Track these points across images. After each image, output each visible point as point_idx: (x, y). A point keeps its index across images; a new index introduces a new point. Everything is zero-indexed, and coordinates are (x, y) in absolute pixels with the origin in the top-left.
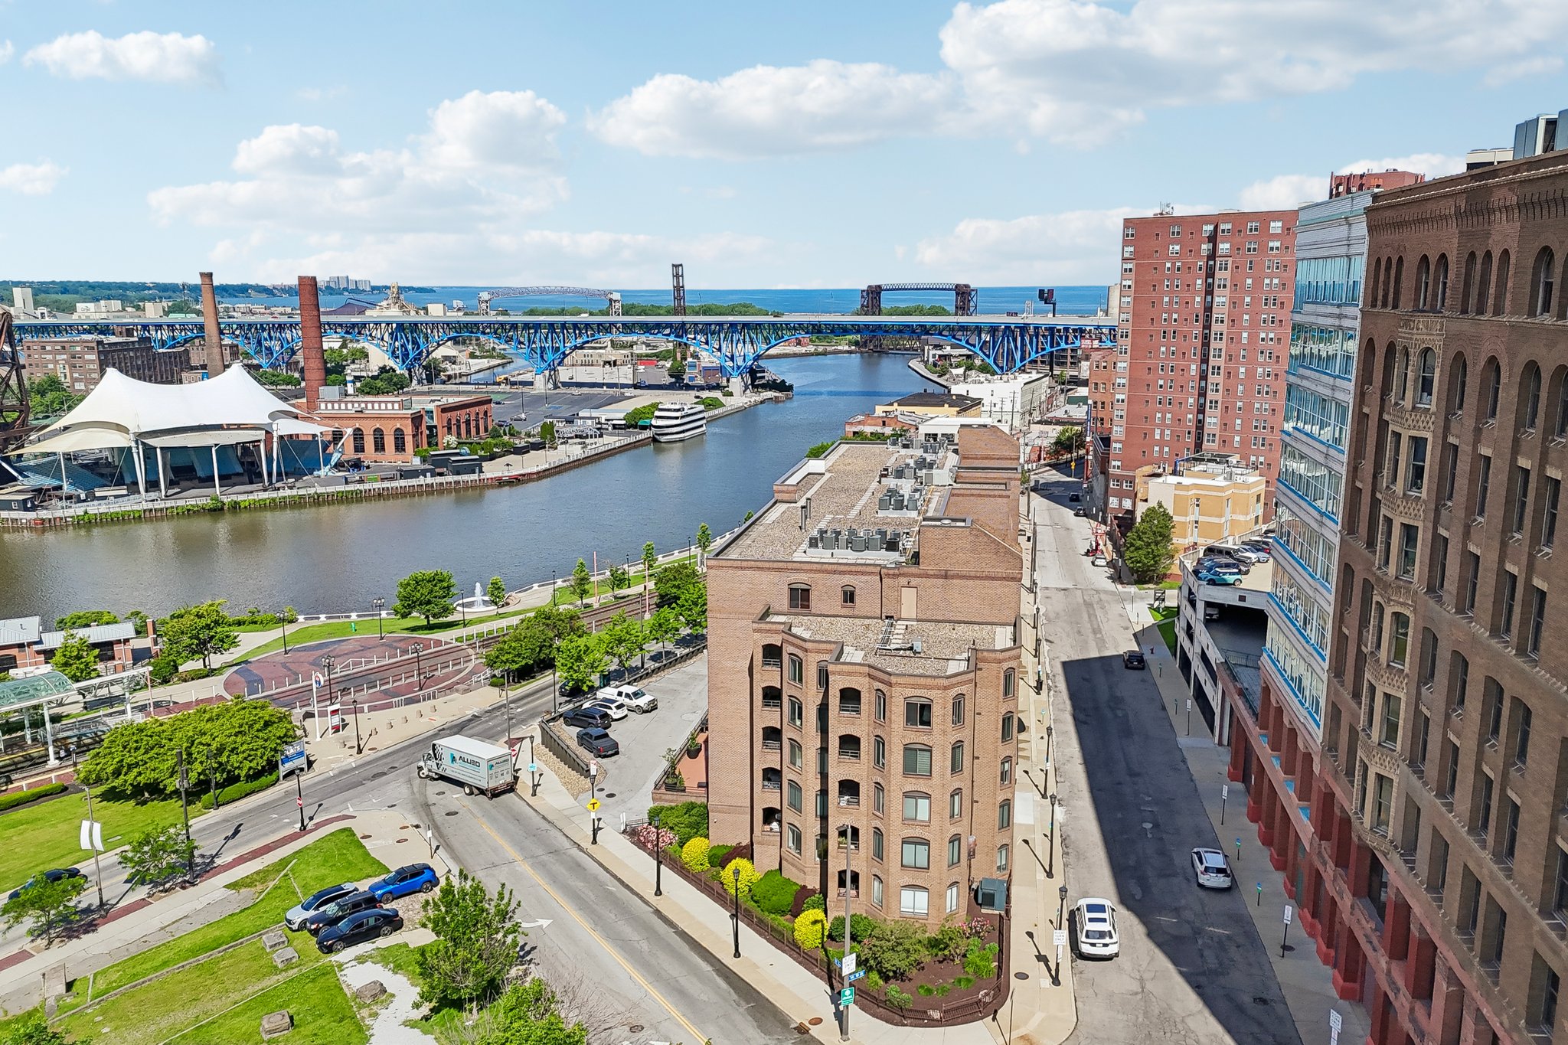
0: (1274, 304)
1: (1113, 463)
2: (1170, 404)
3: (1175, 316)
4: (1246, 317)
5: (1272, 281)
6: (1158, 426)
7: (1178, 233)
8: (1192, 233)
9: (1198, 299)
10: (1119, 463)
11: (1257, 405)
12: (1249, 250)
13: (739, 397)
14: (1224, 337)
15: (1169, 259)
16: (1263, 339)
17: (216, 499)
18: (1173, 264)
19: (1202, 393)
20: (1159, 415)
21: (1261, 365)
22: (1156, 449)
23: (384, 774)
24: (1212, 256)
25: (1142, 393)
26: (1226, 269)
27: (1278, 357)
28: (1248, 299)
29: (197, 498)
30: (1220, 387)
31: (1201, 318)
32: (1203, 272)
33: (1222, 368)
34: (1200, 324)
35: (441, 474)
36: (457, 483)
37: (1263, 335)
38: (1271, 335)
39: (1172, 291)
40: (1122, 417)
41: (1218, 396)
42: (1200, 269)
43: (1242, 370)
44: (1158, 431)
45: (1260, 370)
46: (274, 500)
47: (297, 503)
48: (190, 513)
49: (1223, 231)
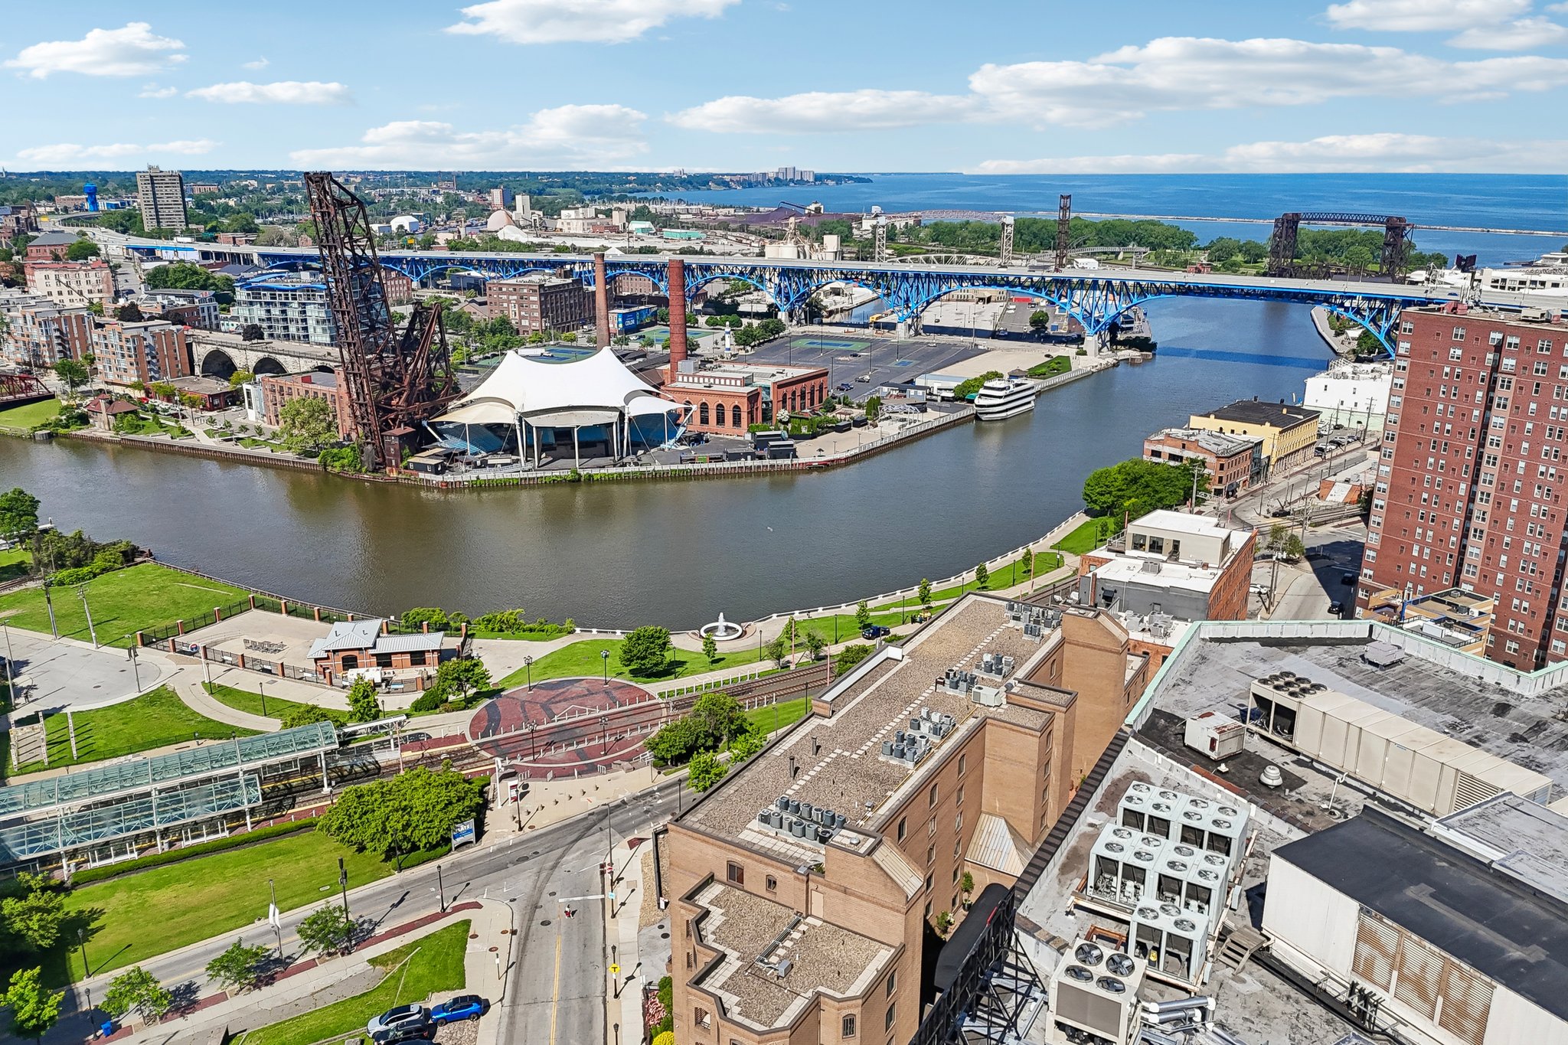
0: (1559, 437)
1: (1365, 571)
2: (1433, 521)
3: (1448, 427)
4: (1525, 445)
5: (1559, 410)
6: (1417, 541)
7: (1462, 336)
8: (1477, 339)
9: (1476, 413)
10: (1371, 573)
11: (1527, 545)
12: (1537, 371)
13: (1092, 357)
14: (1498, 462)
15: (1448, 363)
16: (1542, 474)
17: (575, 472)
18: (1452, 370)
19: (1468, 517)
20: (1419, 531)
21: (1536, 501)
22: (1413, 566)
23: (526, 858)
24: (1495, 368)
25: (1404, 503)
26: (1508, 387)
27: (1557, 497)
28: (1529, 426)
29: (562, 470)
30: (1487, 516)
31: (1477, 434)
32: (1485, 384)
33: (1492, 496)
34: (1476, 441)
35: (761, 458)
36: (772, 466)
37: (1542, 469)
38: (1552, 471)
39: (1448, 399)
40: (1379, 524)
41: (1485, 526)
42: (1483, 380)
43: (1514, 502)
44: (1416, 548)
45: (1535, 507)
46: (620, 474)
47: (639, 479)
48: (555, 483)
49: (1510, 345)
